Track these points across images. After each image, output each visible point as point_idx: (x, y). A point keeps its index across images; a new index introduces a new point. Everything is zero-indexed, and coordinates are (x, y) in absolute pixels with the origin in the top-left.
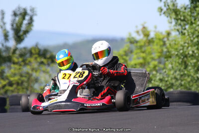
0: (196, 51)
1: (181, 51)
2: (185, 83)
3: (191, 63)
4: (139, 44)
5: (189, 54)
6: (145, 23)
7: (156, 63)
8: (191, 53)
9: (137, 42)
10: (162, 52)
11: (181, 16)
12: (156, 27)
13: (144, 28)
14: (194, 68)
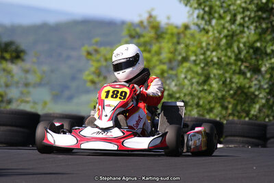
0: (223, 59)
1: (202, 57)
2: (203, 103)
3: (214, 75)
4: (142, 40)
5: (212, 61)
6: (153, 9)
7: (165, 67)
8: (215, 59)
9: (139, 36)
10: (174, 52)
11: (205, 6)
12: (169, 18)
13: (151, 16)
14: (218, 82)
